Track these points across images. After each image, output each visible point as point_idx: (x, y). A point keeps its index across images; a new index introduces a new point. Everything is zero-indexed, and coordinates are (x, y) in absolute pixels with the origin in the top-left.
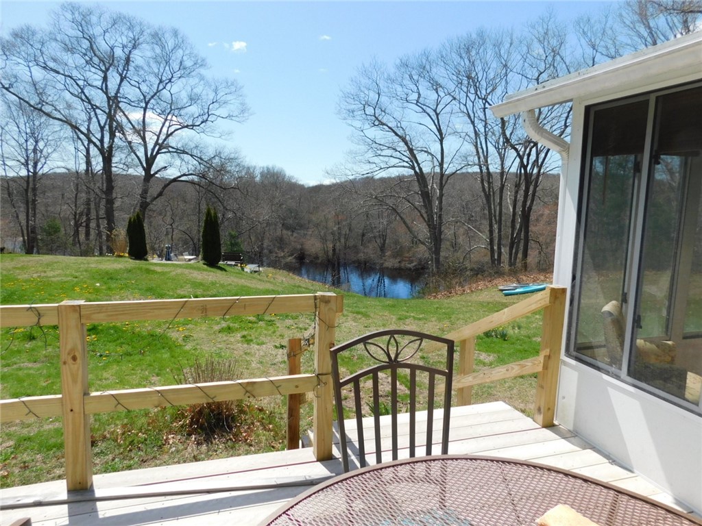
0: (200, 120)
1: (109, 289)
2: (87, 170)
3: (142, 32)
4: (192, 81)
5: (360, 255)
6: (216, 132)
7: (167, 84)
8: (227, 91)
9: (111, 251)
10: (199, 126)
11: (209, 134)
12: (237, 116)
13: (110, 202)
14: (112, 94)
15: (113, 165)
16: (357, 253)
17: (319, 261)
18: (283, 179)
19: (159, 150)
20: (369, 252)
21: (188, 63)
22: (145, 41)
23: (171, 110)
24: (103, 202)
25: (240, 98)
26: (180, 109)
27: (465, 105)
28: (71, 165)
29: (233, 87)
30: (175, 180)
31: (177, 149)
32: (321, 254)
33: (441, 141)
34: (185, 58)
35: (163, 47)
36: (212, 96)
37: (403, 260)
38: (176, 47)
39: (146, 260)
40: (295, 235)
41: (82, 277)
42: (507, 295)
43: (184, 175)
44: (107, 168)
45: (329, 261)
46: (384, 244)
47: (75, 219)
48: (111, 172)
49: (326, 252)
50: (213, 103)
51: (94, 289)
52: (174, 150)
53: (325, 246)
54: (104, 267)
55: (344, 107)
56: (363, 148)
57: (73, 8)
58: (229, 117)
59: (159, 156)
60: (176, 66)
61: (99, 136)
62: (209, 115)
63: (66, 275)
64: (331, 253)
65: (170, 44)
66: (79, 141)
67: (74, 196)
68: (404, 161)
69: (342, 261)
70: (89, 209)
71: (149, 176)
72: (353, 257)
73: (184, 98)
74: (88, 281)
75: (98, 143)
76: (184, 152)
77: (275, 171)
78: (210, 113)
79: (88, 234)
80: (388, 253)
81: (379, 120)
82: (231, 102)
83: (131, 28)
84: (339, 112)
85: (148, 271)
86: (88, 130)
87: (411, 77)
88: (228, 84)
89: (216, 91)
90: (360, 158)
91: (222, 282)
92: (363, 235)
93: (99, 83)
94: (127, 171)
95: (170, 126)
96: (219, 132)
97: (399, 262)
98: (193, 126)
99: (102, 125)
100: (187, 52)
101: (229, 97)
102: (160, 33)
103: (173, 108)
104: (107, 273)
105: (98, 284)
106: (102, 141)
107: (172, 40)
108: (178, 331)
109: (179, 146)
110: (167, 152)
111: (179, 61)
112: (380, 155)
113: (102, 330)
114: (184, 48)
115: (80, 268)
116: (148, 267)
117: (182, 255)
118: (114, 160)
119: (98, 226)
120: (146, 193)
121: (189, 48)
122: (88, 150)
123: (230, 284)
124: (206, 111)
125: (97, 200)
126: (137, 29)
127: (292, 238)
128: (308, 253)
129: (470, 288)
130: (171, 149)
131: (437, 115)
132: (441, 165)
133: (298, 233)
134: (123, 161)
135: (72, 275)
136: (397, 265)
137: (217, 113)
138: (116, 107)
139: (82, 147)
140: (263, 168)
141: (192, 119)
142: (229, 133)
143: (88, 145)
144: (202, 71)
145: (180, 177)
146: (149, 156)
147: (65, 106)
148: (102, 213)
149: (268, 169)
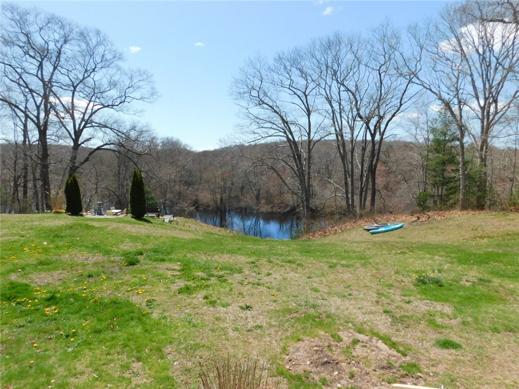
0: (119, 101)
1: (57, 247)
2: (25, 141)
3: (71, 31)
4: (111, 71)
5: (241, 203)
6: (131, 110)
7: (91, 72)
8: (140, 78)
9: (49, 208)
10: (117, 105)
11: (125, 112)
12: (148, 98)
13: (45, 167)
14: (46, 79)
15: (48, 137)
16: (239, 201)
17: (210, 209)
18: (180, 146)
19: (85, 125)
20: (248, 200)
21: (109, 56)
22: (73, 39)
23: (94, 93)
24: (39, 167)
25: (151, 84)
26: (102, 93)
27: (325, 89)
28: (11, 138)
29: (145, 75)
30: (99, 148)
31: (100, 124)
32: (211, 203)
33: (309, 115)
34: (106, 53)
35: (88, 44)
36: (127, 83)
37: (274, 206)
38: (99, 44)
39: (82, 215)
40: (190, 189)
41: (28, 235)
42: (373, 233)
43: (106, 144)
44: (43, 140)
45: (218, 208)
46: (259, 194)
47: (14, 181)
48: (46, 142)
49: (216, 202)
50: (129, 87)
51: (43, 249)
52: (98, 125)
53: (215, 197)
54: (47, 225)
55: (235, 90)
56: (248, 122)
57: (12, 9)
58: (142, 98)
59: (85, 129)
60: (98, 59)
61: (35, 113)
62: (126, 97)
63: (13, 235)
64: (219, 202)
65: (93, 41)
66: (17, 118)
67: (13, 162)
68: (281, 131)
69: (227, 208)
70: (26, 173)
71: (77, 145)
72: (236, 205)
73: (105, 83)
74: (35, 240)
75: (35, 119)
76: (105, 126)
77: (173, 140)
78: (126, 95)
79: (25, 193)
80: (263, 201)
81: (262, 101)
82: (144, 87)
83: (62, 27)
84: (231, 95)
85: (88, 227)
86: (26, 108)
87: (285, 68)
88: (141, 73)
89: (131, 78)
90: (247, 129)
91: (154, 234)
92: (243, 188)
93: (35, 72)
94: (58, 142)
95: (94, 106)
96: (133, 111)
97: (272, 208)
98: (113, 105)
99: (38, 104)
100: (108, 48)
101: (141, 83)
102: (85, 32)
103: (96, 92)
104: (51, 230)
105: (45, 243)
106: (38, 117)
107: (95, 38)
108: (138, 293)
109: (101, 122)
110: (90, 127)
111: (101, 55)
112: (262, 127)
113: (61, 299)
114: (106, 45)
115: (25, 226)
116: (86, 222)
117: (110, 209)
118: (48, 132)
119: (35, 186)
120: (75, 159)
121: (109, 44)
122: (25, 126)
123: (161, 236)
124: (123, 94)
125: (34, 165)
126: (67, 29)
127: (188, 192)
128: (202, 203)
129: (341, 229)
130: (94, 124)
131: (306, 96)
132: (309, 134)
133: (193, 188)
134: (55, 134)
135: (18, 234)
136: (270, 210)
137: (132, 95)
138: (49, 90)
139: (20, 123)
140: (164, 138)
141: (112, 100)
142: (142, 111)
143: (26, 120)
144: (120, 63)
145: (103, 146)
146: (77, 129)
147: (6, 89)
148: (38, 175)
149: (167, 139)
